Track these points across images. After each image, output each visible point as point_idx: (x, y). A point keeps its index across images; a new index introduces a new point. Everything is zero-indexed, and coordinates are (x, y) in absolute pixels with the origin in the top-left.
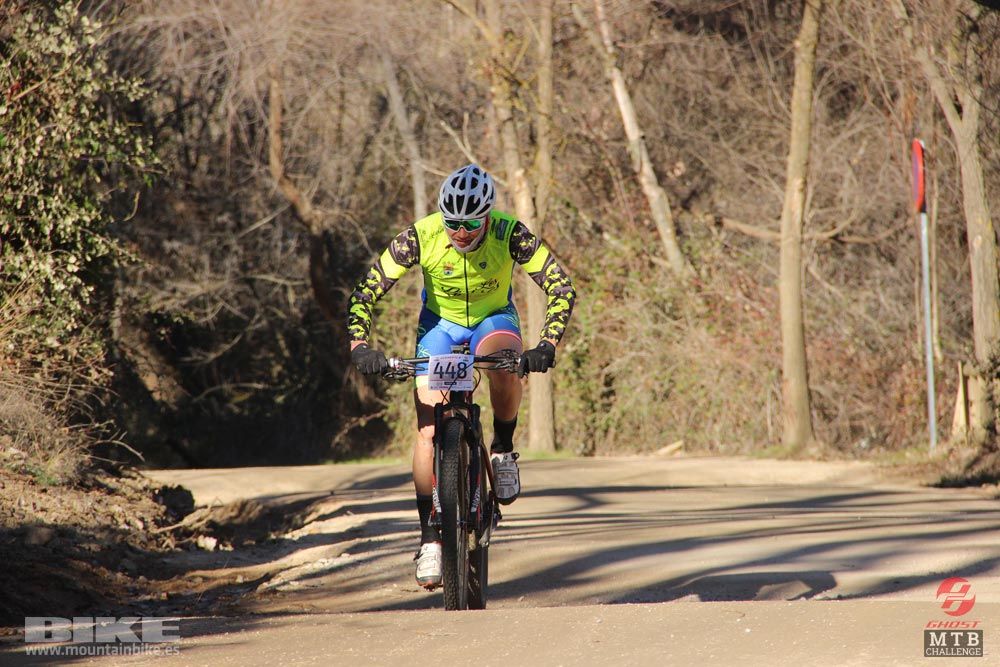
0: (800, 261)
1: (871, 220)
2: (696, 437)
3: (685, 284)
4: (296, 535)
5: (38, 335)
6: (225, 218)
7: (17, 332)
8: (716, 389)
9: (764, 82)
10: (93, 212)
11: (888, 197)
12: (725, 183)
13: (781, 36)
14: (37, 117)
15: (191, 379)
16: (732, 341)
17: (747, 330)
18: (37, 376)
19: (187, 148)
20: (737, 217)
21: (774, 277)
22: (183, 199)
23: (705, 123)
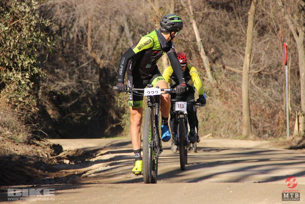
0: (249, 79)
1: (270, 67)
2: (216, 132)
3: (213, 86)
4: (93, 160)
5: (16, 97)
6: (74, 63)
7: (10, 96)
8: (222, 118)
9: (238, 24)
10: (34, 60)
11: (276, 60)
12: (226, 55)
13: (244, 10)
14: (18, 31)
15: (62, 112)
16: (227, 103)
17: (232, 100)
18: (16, 109)
19: (62, 41)
20: (230, 66)
21: (241, 84)
22: (61, 56)
23: (220, 37)
